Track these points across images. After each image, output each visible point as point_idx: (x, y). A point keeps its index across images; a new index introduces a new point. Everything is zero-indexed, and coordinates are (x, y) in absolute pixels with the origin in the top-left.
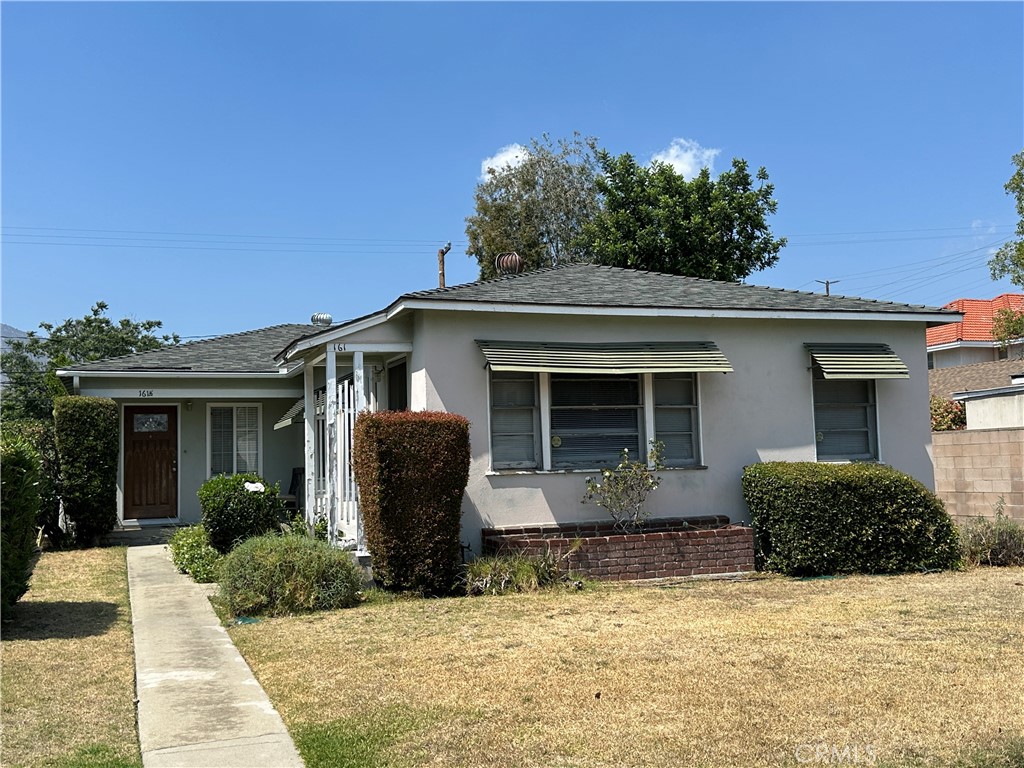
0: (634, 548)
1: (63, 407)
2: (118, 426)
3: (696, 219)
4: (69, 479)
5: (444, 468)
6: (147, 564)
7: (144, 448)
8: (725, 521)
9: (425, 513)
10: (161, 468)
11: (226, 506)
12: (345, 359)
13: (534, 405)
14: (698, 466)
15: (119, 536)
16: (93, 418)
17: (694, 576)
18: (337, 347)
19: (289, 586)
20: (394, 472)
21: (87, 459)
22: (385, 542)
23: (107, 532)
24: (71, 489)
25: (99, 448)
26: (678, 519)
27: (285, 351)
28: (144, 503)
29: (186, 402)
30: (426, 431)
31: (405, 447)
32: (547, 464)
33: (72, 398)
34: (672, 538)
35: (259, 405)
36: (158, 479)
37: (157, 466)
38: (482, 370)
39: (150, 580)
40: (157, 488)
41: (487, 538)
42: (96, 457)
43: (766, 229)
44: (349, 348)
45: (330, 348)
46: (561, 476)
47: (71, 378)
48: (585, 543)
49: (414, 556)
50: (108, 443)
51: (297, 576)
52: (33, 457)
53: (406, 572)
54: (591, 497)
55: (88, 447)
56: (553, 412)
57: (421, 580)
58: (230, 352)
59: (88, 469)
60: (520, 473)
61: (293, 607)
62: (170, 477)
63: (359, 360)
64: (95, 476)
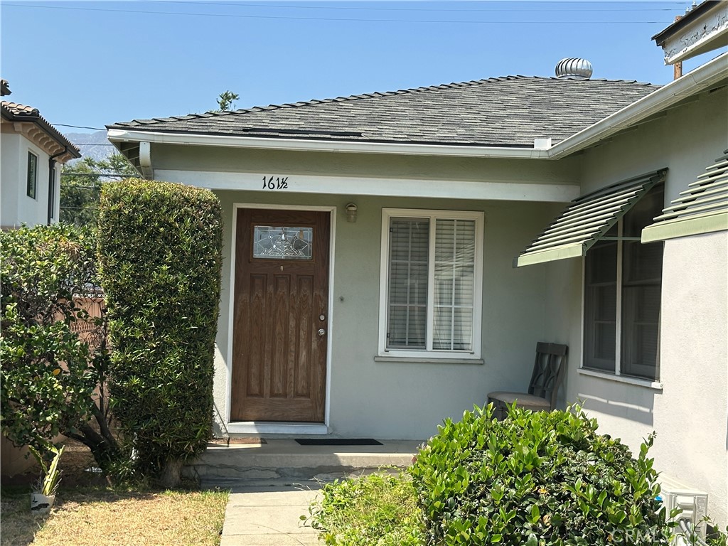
7: (271, 289)
10: (298, 326)
16: (171, 226)
25: (181, 288)
28: (267, 392)
35: (478, 217)
36: (292, 348)
40: (291, 365)
42: (173, 307)
47: (136, 146)
55: (158, 286)
58: (430, 112)
59: (158, 331)
62: (314, 345)
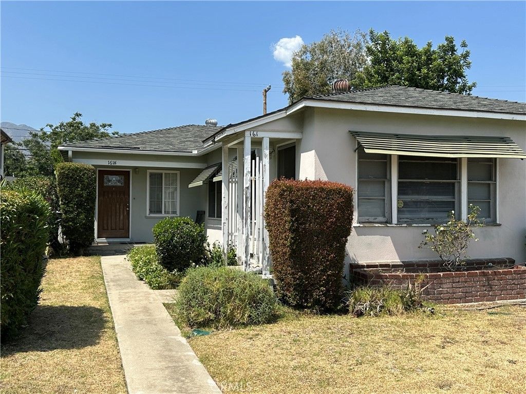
0: (459, 282)
1: (62, 169)
2: (96, 182)
3: (424, 71)
4: (65, 214)
5: (336, 222)
6: (115, 271)
7: (110, 196)
8: (512, 262)
9: (321, 254)
10: (120, 207)
11: (172, 240)
12: (257, 143)
13: (386, 178)
14: (494, 223)
15: (96, 248)
16: (81, 176)
17: (498, 302)
18: (252, 134)
19: (229, 307)
20: (301, 224)
21: (77, 202)
22: (293, 274)
23: (88, 246)
24: (67, 220)
25: (84, 195)
26: (481, 260)
27: (214, 136)
28: (110, 228)
29: (135, 169)
30: (323, 195)
31: (309, 206)
32: (395, 220)
33: (67, 164)
34: (484, 274)
35: (178, 172)
36: (118, 214)
37: (118, 206)
38: (353, 152)
39: (120, 285)
40: (118, 220)
41: (354, 270)
42: (82, 201)
43: (465, 77)
44: (260, 135)
45: (247, 134)
46: (403, 228)
47: (67, 152)
48: (426, 277)
49: (312, 285)
50: (90, 193)
51: (234, 299)
52: (44, 206)
53: (306, 295)
54: (426, 244)
55: (77, 195)
56: (399, 184)
57: (317, 302)
58: (162, 139)
59: (77, 208)
60: (376, 225)
61: (232, 322)
62: (125, 213)
63: (266, 144)
64: (81, 213)
